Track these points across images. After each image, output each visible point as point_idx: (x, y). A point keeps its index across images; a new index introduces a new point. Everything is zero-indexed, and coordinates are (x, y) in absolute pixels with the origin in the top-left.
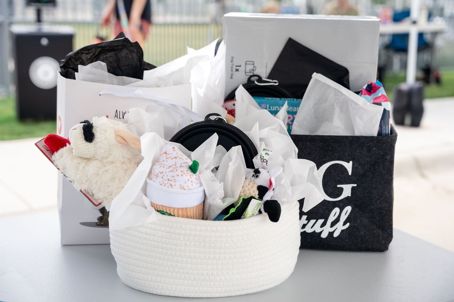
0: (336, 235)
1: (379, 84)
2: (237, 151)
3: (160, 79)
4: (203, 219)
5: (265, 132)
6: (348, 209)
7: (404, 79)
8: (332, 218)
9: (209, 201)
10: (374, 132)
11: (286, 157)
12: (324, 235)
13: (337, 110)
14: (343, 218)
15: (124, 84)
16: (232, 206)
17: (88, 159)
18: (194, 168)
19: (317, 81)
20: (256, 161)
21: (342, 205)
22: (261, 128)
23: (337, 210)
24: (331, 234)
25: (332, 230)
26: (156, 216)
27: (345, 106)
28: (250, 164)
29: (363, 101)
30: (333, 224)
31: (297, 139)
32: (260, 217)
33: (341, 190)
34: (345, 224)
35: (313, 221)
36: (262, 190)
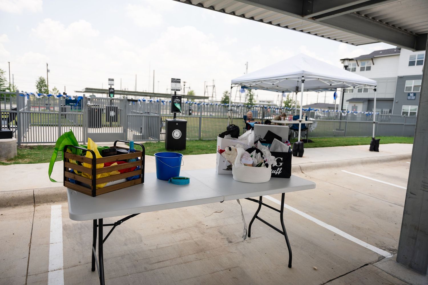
0: (278, 174)
1: (288, 141)
2: (259, 154)
3: (242, 138)
4: (253, 166)
5: (265, 150)
6: (281, 168)
7: (297, 141)
8: (278, 170)
9: (254, 163)
10: (287, 151)
11: (269, 155)
12: (276, 174)
13: (279, 146)
14: (280, 170)
15: (234, 139)
16: (259, 164)
17: (229, 154)
18: (252, 156)
19: (275, 140)
20: (263, 156)
21: (280, 167)
22: (264, 149)
23: (279, 168)
24: (277, 174)
25: (278, 173)
26: (244, 166)
27: (281, 145)
28: (262, 157)
29: (284, 144)
30: (278, 171)
31: (271, 152)
32: (264, 167)
33: (280, 164)
34: (280, 171)
35: (274, 171)
36: (265, 161)
